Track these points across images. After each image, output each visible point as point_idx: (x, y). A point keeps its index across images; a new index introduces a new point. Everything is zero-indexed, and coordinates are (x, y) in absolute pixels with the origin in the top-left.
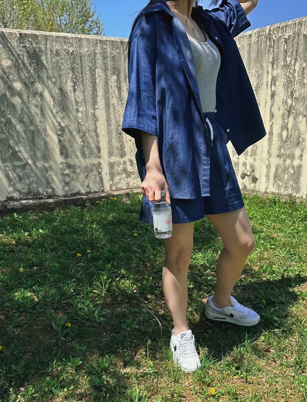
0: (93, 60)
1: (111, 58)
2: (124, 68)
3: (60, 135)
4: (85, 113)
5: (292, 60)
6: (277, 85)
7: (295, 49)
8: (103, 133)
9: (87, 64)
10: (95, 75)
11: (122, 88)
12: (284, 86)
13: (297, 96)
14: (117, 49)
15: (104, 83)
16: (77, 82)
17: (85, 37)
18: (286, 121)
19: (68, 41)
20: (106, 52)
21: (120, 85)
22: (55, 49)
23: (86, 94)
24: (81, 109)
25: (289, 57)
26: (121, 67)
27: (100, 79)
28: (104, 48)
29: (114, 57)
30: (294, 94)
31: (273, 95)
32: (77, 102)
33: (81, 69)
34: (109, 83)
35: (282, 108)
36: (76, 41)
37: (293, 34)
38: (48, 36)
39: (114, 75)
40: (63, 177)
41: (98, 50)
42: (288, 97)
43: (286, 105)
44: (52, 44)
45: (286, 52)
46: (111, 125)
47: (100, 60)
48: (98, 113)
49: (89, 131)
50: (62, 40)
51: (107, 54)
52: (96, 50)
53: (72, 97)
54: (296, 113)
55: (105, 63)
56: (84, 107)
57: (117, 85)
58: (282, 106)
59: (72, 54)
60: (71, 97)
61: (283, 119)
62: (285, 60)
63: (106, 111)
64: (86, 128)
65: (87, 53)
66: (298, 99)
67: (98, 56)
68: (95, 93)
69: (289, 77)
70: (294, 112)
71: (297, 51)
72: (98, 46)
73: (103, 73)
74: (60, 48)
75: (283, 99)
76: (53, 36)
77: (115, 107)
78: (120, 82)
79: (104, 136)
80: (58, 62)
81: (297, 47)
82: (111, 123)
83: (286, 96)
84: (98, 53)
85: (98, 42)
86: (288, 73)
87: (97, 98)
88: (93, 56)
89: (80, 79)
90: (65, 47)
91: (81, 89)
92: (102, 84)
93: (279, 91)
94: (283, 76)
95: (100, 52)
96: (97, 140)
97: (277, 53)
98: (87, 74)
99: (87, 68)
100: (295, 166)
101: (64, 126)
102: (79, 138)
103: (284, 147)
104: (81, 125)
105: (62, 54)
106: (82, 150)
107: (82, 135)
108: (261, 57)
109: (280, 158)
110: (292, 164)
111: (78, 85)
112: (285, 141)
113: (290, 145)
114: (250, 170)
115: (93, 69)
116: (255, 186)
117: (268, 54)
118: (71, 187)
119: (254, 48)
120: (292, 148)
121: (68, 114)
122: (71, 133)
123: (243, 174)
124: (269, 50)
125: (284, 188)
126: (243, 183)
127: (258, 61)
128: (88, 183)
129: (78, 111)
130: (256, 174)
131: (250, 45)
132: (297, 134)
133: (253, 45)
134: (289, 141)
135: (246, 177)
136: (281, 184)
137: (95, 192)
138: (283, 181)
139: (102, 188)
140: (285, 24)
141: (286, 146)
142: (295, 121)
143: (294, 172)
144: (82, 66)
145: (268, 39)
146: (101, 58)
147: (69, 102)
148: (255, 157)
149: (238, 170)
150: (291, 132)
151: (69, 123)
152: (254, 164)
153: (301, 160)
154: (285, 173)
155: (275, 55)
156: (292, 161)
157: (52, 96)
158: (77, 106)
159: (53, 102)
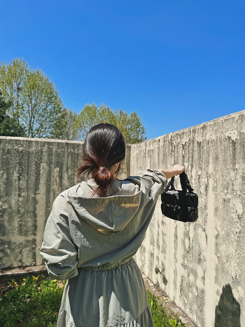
0: (40, 156)
1: (56, 155)
2: (67, 162)
4: (26, 197)
5: (189, 165)
7: (191, 155)
8: (41, 214)
9: (33, 159)
10: (40, 168)
11: (63, 177)
14: (62, 149)
15: (48, 173)
16: (22, 173)
17: (34, 140)
18: (187, 228)
19: (20, 143)
20: (51, 151)
21: (62, 175)
22: (7, 149)
23: (29, 183)
24: (23, 194)
25: (186, 162)
26: (64, 161)
27: (44, 171)
28: (51, 148)
29: (58, 154)
32: (20, 189)
33: (28, 163)
34: (52, 173)
36: (27, 143)
37: (188, 141)
38: (2, 139)
39: (57, 167)
41: (45, 149)
44: (5, 145)
45: (183, 157)
46: (49, 207)
47: (46, 156)
48: (38, 197)
49: (28, 212)
50: (15, 142)
51: (53, 152)
52: (43, 149)
53: (16, 185)
55: (50, 159)
56: (26, 193)
57: (59, 175)
59: (21, 152)
60: (15, 184)
63: (46, 195)
64: (25, 209)
65: (34, 152)
67: (44, 154)
68: (38, 181)
71: (192, 157)
72: (46, 146)
73: (47, 166)
74: (11, 148)
76: (7, 139)
77: (55, 192)
78: (62, 173)
79: (41, 216)
80: (8, 158)
81: (193, 154)
82: (50, 205)
84: (44, 151)
85: (46, 143)
87: (39, 185)
88: (40, 154)
90: (16, 147)
91: (25, 179)
92: (46, 174)
95: (46, 150)
96: (34, 219)
98: (33, 167)
99: (33, 163)
100: (199, 288)
101: (5, 208)
102: (18, 218)
103: (187, 257)
104: (21, 207)
105: (12, 152)
106: (19, 228)
107: (20, 215)
108: (166, 159)
109: (185, 269)
110: (195, 282)
111: (23, 176)
112: (188, 251)
113: (192, 259)
114: (161, 267)
115: (39, 163)
116: (165, 288)
117: (171, 157)
118: (4, 262)
119: (162, 151)
120: (194, 263)
121: (10, 198)
122: (10, 214)
123: (156, 268)
124: (171, 154)
125: (190, 309)
126: (157, 278)
127: (164, 162)
128: (21, 258)
129: (20, 196)
130: (165, 274)
131: (159, 148)
132: (198, 248)
133: (161, 148)
134: (191, 253)
135: (159, 273)
136: (186, 302)
137: (27, 266)
138: (188, 299)
139: (34, 263)
140: (182, 132)
141: (188, 257)
142: (196, 232)
143: (198, 295)
144: (29, 161)
145: (170, 144)
146: (46, 155)
147: (13, 189)
148: (165, 255)
149: (153, 262)
150: (192, 243)
151: (10, 206)
152: (164, 262)
153: (204, 283)
154: (190, 291)
155: (175, 159)
156: (196, 280)
158: (20, 192)
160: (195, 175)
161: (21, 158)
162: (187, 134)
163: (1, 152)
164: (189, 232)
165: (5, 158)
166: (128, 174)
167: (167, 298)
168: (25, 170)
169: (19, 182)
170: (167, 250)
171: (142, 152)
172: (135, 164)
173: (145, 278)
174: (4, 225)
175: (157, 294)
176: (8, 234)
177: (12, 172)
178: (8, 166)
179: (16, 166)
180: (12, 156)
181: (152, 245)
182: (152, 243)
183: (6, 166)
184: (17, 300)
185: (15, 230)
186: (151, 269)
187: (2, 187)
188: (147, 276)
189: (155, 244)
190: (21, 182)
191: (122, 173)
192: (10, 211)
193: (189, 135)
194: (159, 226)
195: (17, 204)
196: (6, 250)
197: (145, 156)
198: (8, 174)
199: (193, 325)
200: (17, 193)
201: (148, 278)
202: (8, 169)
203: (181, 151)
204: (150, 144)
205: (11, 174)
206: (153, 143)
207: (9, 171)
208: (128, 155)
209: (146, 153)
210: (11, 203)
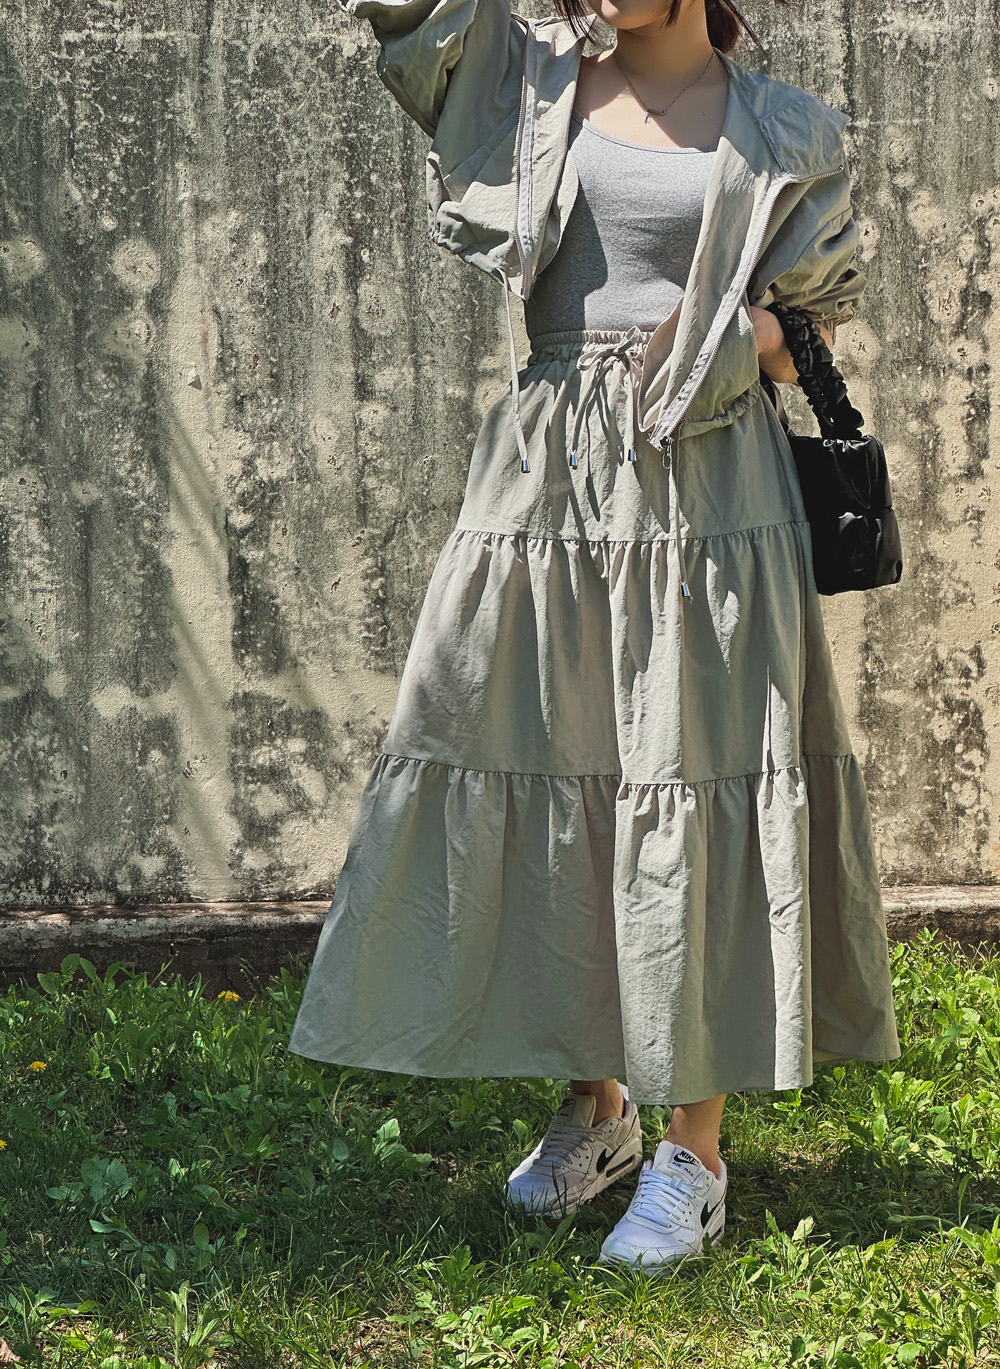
3: (245, 531)
4: (410, 403)
16: (371, 227)
22: (255, 47)
23: (423, 294)
24: (384, 379)
40: (241, 787)
44: (239, 22)
48: (486, 397)
56: (408, 371)
60: (329, 309)
64: (409, 490)
74: (282, 43)
90: (316, 33)
91: (394, 267)
101: (275, 477)
102: (361, 549)
104: (376, 472)
106: (369, 620)
107: (377, 531)
111: (378, 243)
121: (300, 408)
122: (310, 521)
129: (363, 390)
151: (307, 463)
157: (216, 311)
158: (362, 364)
159: (222, 345)
161: (352, 110)
163: (218, 67)
168: (387, 204)
169: (355, 293)
174: (273, 597)
176: (302, 659)
177: (299, 216)
178: (274, 177)
179: (325, 174)
180: (292, 99)
185: (348, 638)
187: (241, 330)
190: (365, 289)
192: (307, 496)
195: (351, 449)
196: (298, 775)
198: (274, 236)
200: (347, 370)
202: (275, 200)
205: (298, 232)
207: (281, 211)
210: (307, 446)
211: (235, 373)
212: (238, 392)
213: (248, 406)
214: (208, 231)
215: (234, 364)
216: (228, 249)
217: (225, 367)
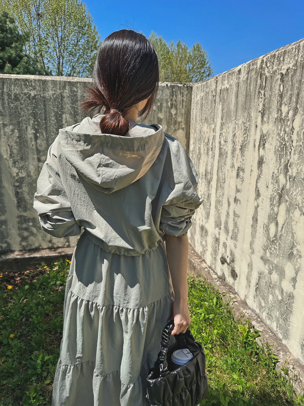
0: (60, 104)
3: (17, 186)
5: (289, 111)
6: (266, 149)
7: (296, 92)
9: (52, 108)
10: (62, 121)
12: (275, 152)
13: (294, 175)
16: (39, 129)
17: (50, 79)
18: (276, 209)
19: (30, 84)
20: (76, 95)
22: (13, 93)
24: (43, 158)
25: (286, 105)
28: (74, 91)
30: (290, 170)
31: (261, 162)
32: (38, 152)
33: (45, 114)
35: (271, 186)
36: (40, 84)
37: (293, 66)
38: (5, 78)
40: (20, 231)
41: (66, 93)
42: (279, 171)
43: (276, 183)
44: (10, 88)
45: (281, 96)
47: (68, 104)
50: (23, 83)
51: (77, 98)
52: (63, 93)
53: (33, 145)
54: (291, 202)
55: (74, 107)
58: (272, 183)
59: (34, 98)
60: (31, 145)
61: (271, 205)
62: (279, 110)
65: (52, 97)
66: (294, 180)
67: (66, 100)
69: (284, 139)
70: (288, 199)
71: (298, 95)
72: (67, 88)
73: (71, 118)
74: (19, 93)
75: (273, 173)
76: (11, 79)
80: (16, 107)
81: (299, 89)
83: (278, 170)
84: (66, 96)
85: (67, 84)
86: (283, 132)
88: (59, 100)
89: (43, 126)
90: (26, 91)
91: (44, 137)
93: (269, 159)
94: (275, 136)
95: (68, 95)
97: (269, 97)
98: (52, 120)
99: (52, 114)
100: (285, 290)
101: (23, 176)
103: (270, 249)
105: (22, 98)
108: (249, 103)
109: (265, 264)
110: (280, 283)
111: (41, 132)
112: (273, 240)
113: (279, 252)
114: (229, 257)
115: (60, 114)
116: (234, 283)
117: (258, 99)
118: (30, 243)
119: (243, 89)
120: (281, 258)
121: (27, 164)
122: (30, 185)
123: (222, 257)
124: (259, 92)
125: (268, 314)
126: (223, 270)
127: (246, 108)
128: (51, 238)
129: (39, 160)
130: (235, 266)
131: (238, 85)
132: (290, 238)
133: (242, 84)
134: (278, 244)
135: (226, 265)
136: (263, 304)
137: (58, 248)
138: (266, 302)
139: (67, 244)
140: (284, 50)
141: (273, 249)
142: (289, 215)
143: (282, 300)
144: (45, 111)
145: (259, 76)
146: (69, 102)
147: (30, 151)
148: (235, 242)
149: (218, 249)
150: (282, 230)
151: (29, 174)
152: (234, 251)
153: (294, 286)
154: (270, 292)
155: (266, 100)
156: (281, 280)
157: (9, 145)
158: (39, 156)
159: (10, 151)
160: (299, 127)
161: (34, 106)
162: (291, 53)
163: (6, 97)
164: (277, 215)
165: (12, 107)
166: (186, 131)
167: (236, 295)
168: (42, 125)
169: (37, 142)
170: (240, 237)
171: (210, 93)
172: (198, 114)
173: (206, 268)
174: (24, 198)
175: (222, 290)
176: (31, 209)
177: (24, 127)
178: (19, 119)
179: (29, 119)
180: (21, 104)
181: (217, 228)
182: (218, 225)
183: (16, 119)
184: (47, 288)
186: (215, 258)
187: (14, 149)
188: (209, 265)
189: (222, 227)
190: (38, 141)
191: (179, 129)
192: (29, 180)
193: (295, 56)
194: (229, 205)
195: (38, 171)
196: (31, 229)
197: (215, 101)
198: (20, 131)
199: (270, 334)
200: (36, 156)
201: (210, 268)
202: (19, 124)
203: (278, 86)
204: (223, 80)
205: (24, 130)
206: (228, 77)
207: (21, 126)
208: (188, 101)
209: (216, 95)
210: (29, 171)
211: (13, 157)
212: (14, 160)
213: (17, 163)
214: (6, 130)
215: (13, 155)
216: (10, 133)
217: (11, 156)
